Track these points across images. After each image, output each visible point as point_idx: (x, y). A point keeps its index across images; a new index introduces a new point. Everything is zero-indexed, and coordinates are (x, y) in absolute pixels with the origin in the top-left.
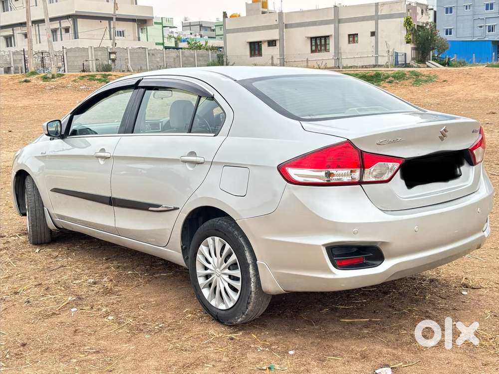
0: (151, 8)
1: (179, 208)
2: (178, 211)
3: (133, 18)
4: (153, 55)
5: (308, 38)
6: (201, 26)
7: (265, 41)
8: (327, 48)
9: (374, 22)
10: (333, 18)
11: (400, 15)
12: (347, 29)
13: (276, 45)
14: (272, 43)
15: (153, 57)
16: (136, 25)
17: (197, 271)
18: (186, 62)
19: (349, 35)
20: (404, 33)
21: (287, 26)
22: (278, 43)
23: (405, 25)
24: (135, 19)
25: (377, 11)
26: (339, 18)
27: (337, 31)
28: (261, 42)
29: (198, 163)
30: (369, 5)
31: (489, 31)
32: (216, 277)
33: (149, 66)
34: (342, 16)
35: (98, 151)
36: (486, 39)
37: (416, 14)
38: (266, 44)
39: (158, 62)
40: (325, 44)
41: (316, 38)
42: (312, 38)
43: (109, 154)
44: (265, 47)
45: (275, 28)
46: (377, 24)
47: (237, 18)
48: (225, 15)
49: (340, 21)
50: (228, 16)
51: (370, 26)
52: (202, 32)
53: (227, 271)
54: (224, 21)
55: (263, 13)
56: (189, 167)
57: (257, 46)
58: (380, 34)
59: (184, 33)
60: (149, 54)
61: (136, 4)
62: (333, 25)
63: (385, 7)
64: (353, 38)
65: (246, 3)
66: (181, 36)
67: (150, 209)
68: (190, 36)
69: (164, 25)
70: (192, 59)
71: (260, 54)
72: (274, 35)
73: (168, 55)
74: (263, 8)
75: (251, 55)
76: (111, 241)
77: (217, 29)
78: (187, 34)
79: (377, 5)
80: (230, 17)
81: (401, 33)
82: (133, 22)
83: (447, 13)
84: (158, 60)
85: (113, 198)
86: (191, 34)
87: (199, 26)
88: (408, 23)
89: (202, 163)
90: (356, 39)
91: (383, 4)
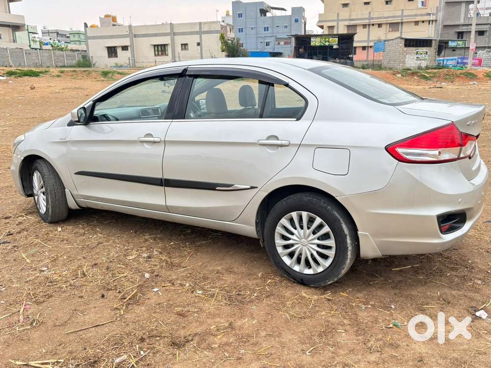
0: (23, 17)
1: (257, 187)
2: (255, 190)
3: (8, 24)
4: (29, 54)
5: (152, 45)
6: (58, 33)
7: (119, 46)
8: (167, 53)
9: (199, 36)
10: (169, 31)
11: (217, 32)
12: (180, 40)
13: (128, 50)
14: (125, 48)
15: (30, 55)
16: (11, 30)
17: (276, 241)
18: (57, 60)
19: (182, 44)
20: (220, 44)
21: (135, 36)
22: (129, 48)
23: (220, 39)
24: (10, 25)
25: (200, 28)
26: (175, 31)
27: (173, 40)
28: (116, 47)
29: (282, 146)
30: (195, 24)
31: (267, 45)
32: (301, 246)
33: (27, 63)
34: (176, 31)
35: (143, 136)
36: (265, 51)
37: (227, 31)
38: (120, 49)
39: (34, 60)
40: (165, 51)
41: (158, 45)
42: (155, 46)
43: (159, 139)
44: (119, 51)
45: (126, 37)
46: (201, 38)
47: (96, 28)
48: (86, 25)
49: (175, 34)
50: (89, 26)
51: (196, 38)
52: (59, 38)
53: (317, 241)
54: (86, 30)
55: (114, 25)
56: (269, 151)
57: (113, 50)
58: (203, 44)
59: (44, 38)
60: (26, 53)
61: (10, 13)
62: (170, 37)
63: (206, 25)
64: (184, 46)
65: (100, 17)
66: (42, 40)
67: (217, 188)
68: (50, 41)
69: (30, 31)
70: (62, 59)
71: (116, 56)
72: (126, 42)
73: (42, 55)
74: (113, 21)
75: (109, 57)
76: (155, 218)
77: (71, 36)
78: (46, 39)
79: (200, 23)
80: (90, 27)
81: (218, 45)
82: (8, 27)
83: (239, 32)
84: (34, 58)
85: (165, 179)
86: (50, 39)
87: (56, 34)
88: (222, 37)
89: (288, 146)
90: (187, 47)
91: (205, 23)
